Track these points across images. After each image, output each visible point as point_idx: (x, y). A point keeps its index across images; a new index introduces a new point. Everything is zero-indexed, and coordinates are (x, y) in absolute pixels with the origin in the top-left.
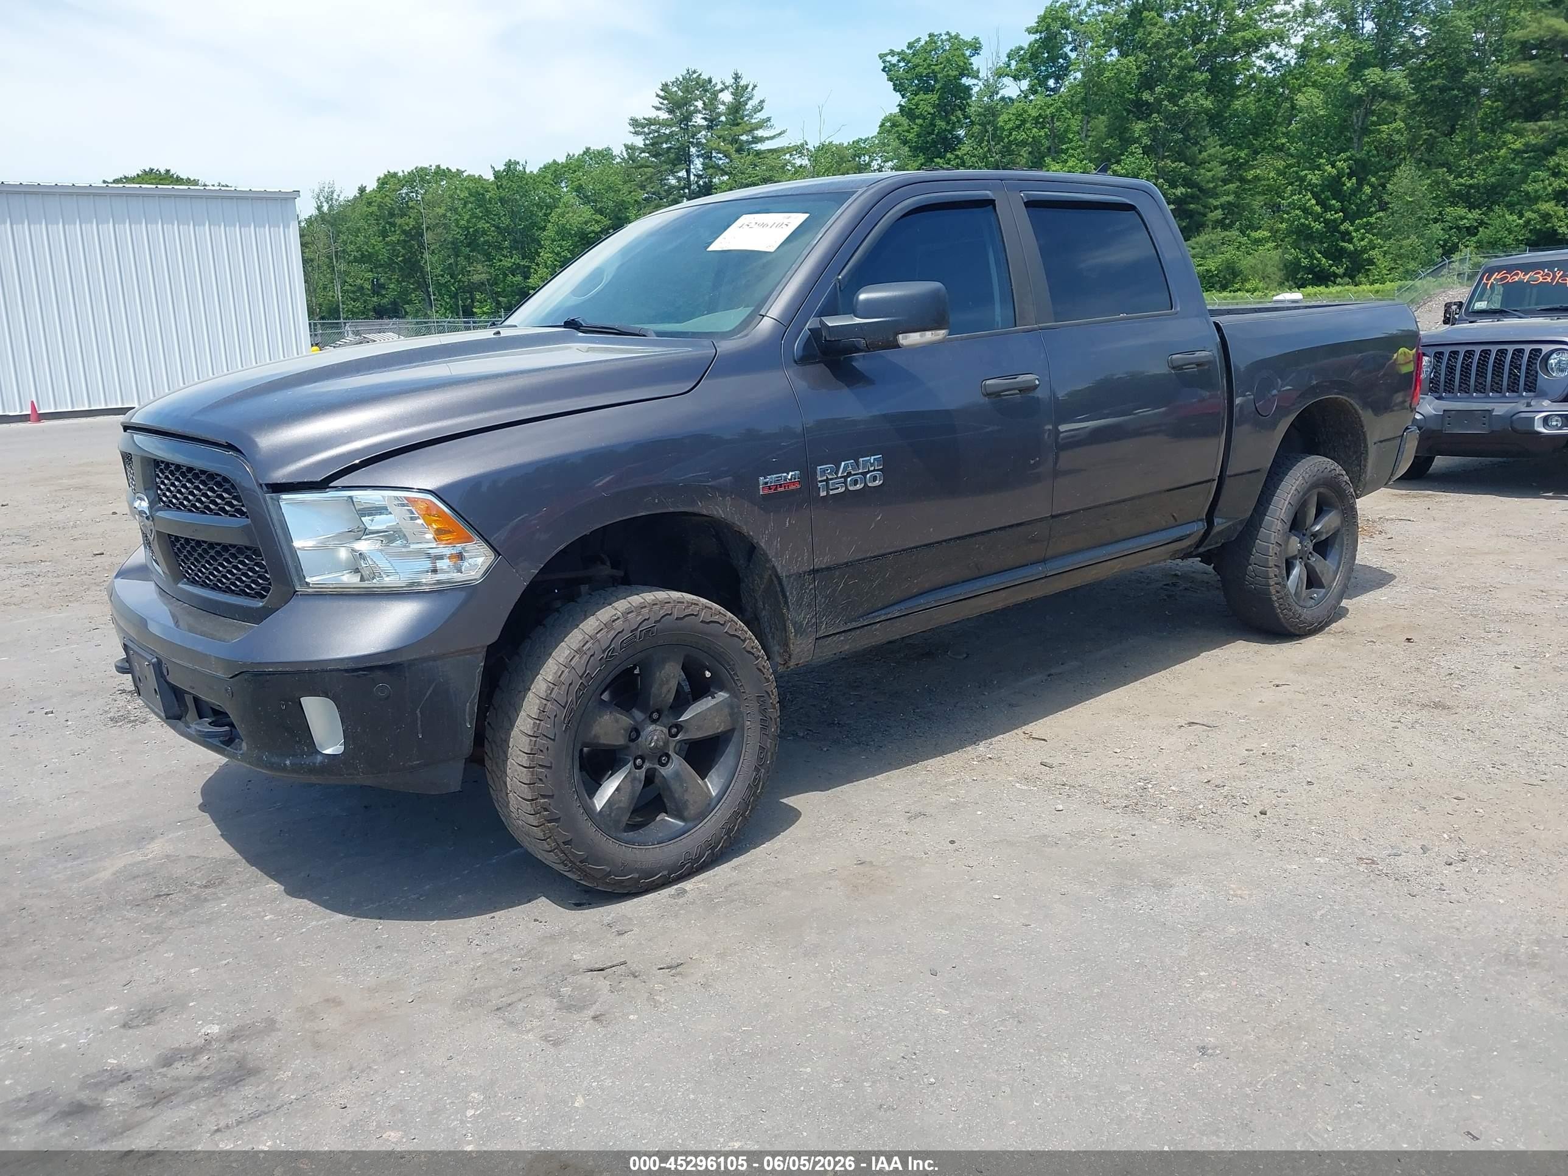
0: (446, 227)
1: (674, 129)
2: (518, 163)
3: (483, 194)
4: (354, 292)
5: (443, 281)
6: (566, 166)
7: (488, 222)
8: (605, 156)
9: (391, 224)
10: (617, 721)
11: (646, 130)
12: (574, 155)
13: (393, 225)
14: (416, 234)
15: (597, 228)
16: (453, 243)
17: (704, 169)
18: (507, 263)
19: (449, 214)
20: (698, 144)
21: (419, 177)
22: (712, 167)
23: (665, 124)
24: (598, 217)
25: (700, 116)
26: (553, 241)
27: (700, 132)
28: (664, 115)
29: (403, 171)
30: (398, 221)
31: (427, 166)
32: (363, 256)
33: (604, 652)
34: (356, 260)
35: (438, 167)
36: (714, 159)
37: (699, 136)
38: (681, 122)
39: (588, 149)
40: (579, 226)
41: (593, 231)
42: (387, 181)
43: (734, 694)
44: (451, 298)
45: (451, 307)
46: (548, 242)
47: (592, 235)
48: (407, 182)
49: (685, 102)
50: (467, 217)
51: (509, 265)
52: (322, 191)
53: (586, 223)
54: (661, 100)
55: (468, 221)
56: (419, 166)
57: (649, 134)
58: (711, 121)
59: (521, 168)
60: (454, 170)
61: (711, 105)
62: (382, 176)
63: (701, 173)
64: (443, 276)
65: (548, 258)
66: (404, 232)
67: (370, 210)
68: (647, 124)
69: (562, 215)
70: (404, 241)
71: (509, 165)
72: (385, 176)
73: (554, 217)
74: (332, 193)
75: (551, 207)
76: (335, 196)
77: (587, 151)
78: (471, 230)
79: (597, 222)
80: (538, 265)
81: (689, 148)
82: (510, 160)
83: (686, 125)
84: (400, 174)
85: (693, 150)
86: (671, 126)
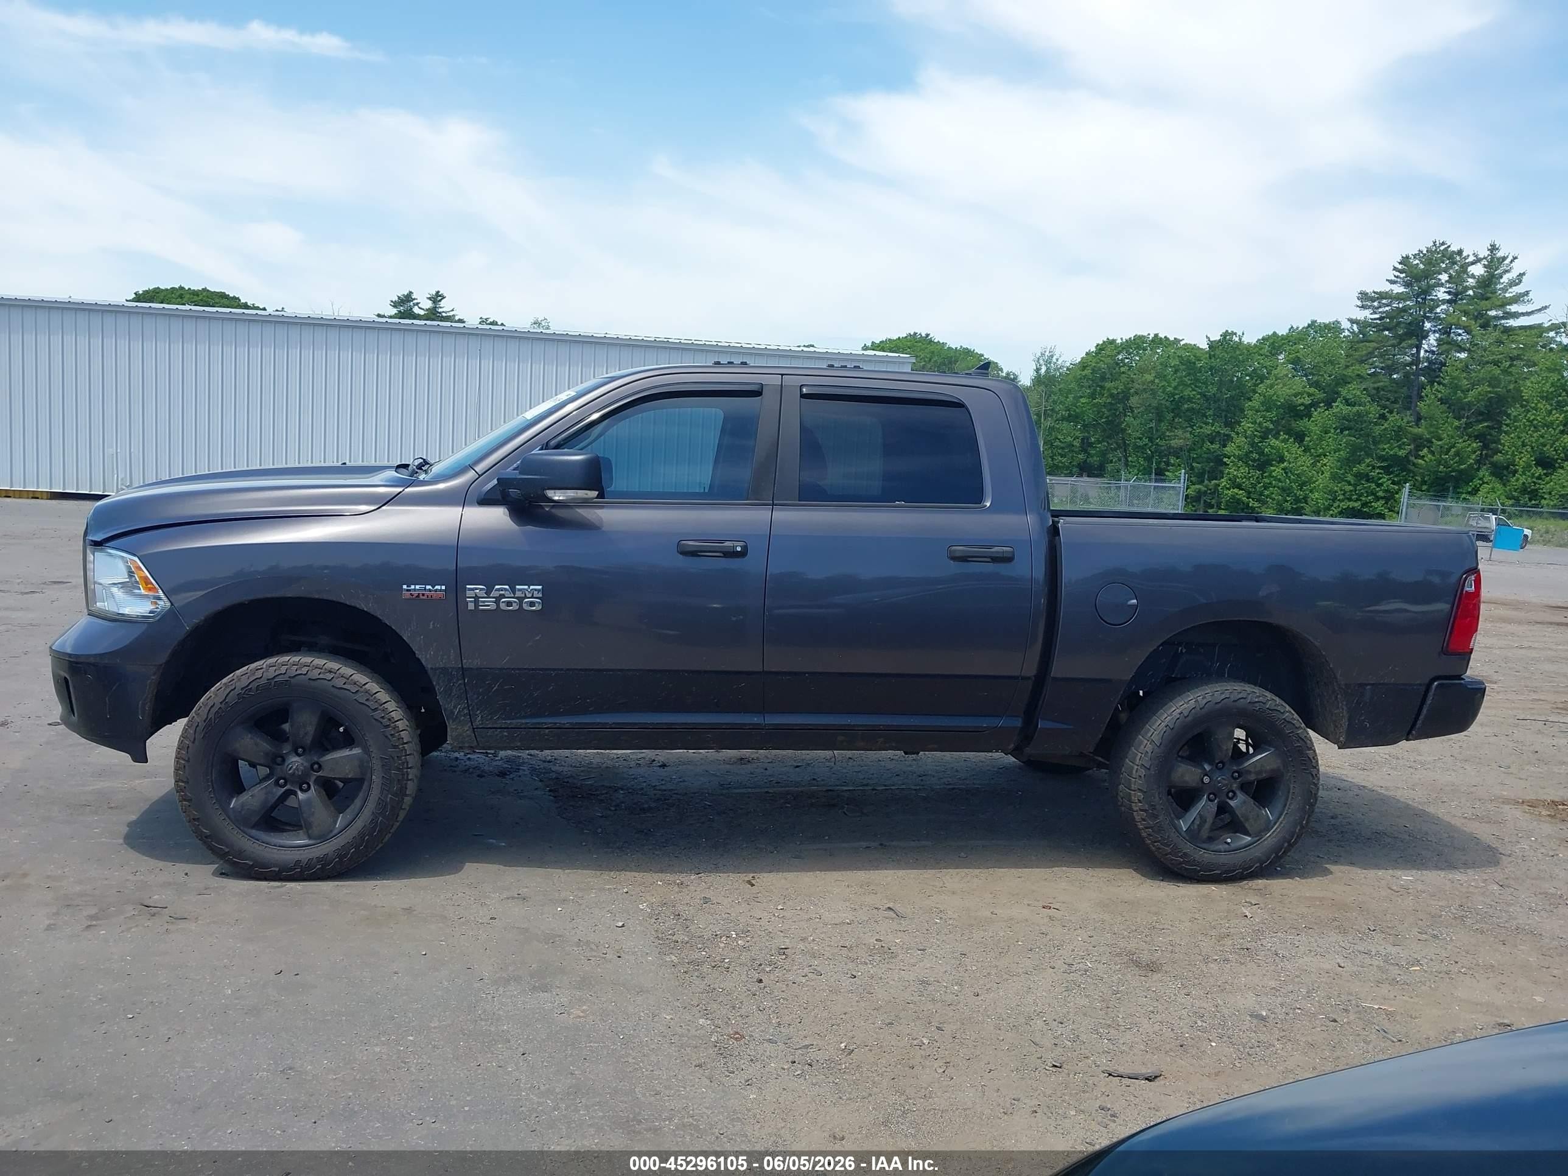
0: (1154, 393)
1: (1408, 303)
2: (1235, 334)
3: (1194, 363)
4: (1063, 448)
5: (1140, 443)
6: (1286, 339)
7: (1194, 390)
8: (1333, 328)
9: (1101, 387)
10: (257, 744)
11: (1376, 304)
12: (1298, 328)
13: (1102, 387)
14: (1125, 396)
15: (1307, 401)
16: (1157, 408)
17: (1439, 345)
18: (1208, 430)
19: (1157, 381)
20: (1437, 318)
21: (1137, 344)
22: (1449, 343)
23: (1399, 297)
24: (1312, 390)
25: (1443, 289)
26: (1257, 411)
27: (1438, 306)
28: (1398, 289)
29: (1122, 339)
30: (1108, 385)
31: (1146, 334)
32: (1070, 415)
33: (242, 689)
34: (1063, 419)
35: (1156, 335)
36: (1452, 335)
37: (1438, 310)
38: (1418, 295)
39: (1314, 322)
40: (1287, 397)
41: (1302, 404)
42: (1107, 348)
43: (366, 750)
44: (1145, 459)
45: (1144, 469)
46: (1250, 413)
47: (1302, 408)
48: (1123, 348)
49: (1427, 275)
50: (1174, 384)
51: (1209, 433)
52: (1043, 354)
53: (1296, 395)
54: (1397, 274)
55: (1175, 388)
56: (1138, 334)
57: (1378, 308)
58: (1456, 294)
59: (1237, 339)
60: (1172, 339)
61: (1457, 279)
62: (1101, 342)
63: (1434, 349)
64: (1140, 439)
65: (1249, 427)
66: (1112, 396)
67: (1084, 373)
68: (1378, 298)
69: (1271, 386)
70: (1110, 403)
71: (1225, 335)
72: (1104, 342)
73: (1261, 388)
74: (1052, 356)
75: (1262, 379)
76: (1054, 360)
77: (1312, 325)
78: (1176, 397)
79: (1309, 395)
80: (1238, 434)
81: (1424, 323)
82: (1227, 331)
83: (1424, 299)
84: (1119, 341)
85: (1428, 325)
86: (1405, 300)
